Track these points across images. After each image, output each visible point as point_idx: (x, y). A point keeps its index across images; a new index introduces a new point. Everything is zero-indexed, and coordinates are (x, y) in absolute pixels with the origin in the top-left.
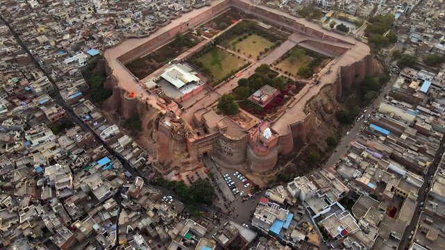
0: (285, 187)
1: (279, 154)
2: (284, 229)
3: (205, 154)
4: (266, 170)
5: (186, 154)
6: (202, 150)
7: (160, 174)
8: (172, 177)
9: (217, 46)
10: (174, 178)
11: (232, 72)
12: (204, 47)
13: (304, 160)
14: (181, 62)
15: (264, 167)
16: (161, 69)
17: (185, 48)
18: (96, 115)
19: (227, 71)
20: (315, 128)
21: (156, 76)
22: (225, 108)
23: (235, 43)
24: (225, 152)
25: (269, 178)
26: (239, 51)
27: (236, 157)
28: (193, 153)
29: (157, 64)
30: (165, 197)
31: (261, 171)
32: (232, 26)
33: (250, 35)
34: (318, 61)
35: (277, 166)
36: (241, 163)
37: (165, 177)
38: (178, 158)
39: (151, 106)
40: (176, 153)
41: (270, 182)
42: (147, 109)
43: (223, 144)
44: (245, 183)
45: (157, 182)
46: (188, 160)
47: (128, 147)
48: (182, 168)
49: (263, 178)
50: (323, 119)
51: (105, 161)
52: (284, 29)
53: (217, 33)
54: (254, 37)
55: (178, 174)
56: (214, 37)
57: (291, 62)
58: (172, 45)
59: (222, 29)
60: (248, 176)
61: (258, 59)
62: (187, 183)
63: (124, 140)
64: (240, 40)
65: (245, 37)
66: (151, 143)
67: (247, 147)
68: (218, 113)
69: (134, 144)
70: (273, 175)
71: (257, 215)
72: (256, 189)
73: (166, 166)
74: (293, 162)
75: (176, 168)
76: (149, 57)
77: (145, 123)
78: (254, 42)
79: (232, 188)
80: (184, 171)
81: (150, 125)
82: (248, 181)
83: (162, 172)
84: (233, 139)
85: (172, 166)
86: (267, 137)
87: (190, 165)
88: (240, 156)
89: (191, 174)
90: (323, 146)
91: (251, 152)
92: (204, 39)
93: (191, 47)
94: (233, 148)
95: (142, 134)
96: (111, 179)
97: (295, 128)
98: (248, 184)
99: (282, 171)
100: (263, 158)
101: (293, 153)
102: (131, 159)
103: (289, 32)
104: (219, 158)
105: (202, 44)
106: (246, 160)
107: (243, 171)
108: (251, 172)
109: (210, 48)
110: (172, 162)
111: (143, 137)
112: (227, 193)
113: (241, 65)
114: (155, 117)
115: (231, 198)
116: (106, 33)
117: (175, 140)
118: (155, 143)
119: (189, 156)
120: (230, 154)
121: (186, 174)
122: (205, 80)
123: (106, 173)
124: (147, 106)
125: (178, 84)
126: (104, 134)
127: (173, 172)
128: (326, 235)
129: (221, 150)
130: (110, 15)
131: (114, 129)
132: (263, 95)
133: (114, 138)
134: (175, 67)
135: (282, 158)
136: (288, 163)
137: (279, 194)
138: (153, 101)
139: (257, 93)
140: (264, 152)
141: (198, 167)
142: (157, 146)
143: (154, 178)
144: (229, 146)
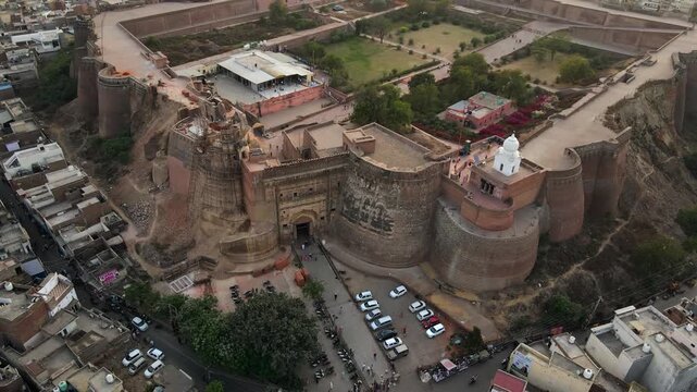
0: (582, 341)
1: (544, 238)
4: (501, 282)
5: (239, 219)
6: (293, 211)
7: (146, 277)
8: (187, 288)
9: (362, 35)
10: (193, 293)
11: (395, 71)
12: (332, 33)
13: (624, 266)
14: (275, 49)
15: (494, 271)
16: (225, 55)
17: (290, 30)
21: (208, 64)
23: (403, 31)
24: (365, 218)
25: (513, 309)
26: (411, 43)
27: (401, 237)
28: (260, 212)
29: (216, 47)
30: (136, 352)
31: (485, 283)
32: (397, 9)
33: (436, 23)
35: (535, 274)
36: (415, 260)
37: (158, 287)
38: (214, 231)
39: (165, 98)
40: (209, 214)
41: (519, 327)
43: (358, 190)
44: (429, 323)
46: (244, 236)
47: (70, 194)
48: (223, 263)
49: (490, 312)
52: (510, 14)
53: (361, 15)
54: (446, 27)
55: (206, 282)
56: (357, 20)
57: (540, 60)
60: (436, 299)
64: (415, 29)
65: (426, 26)
66: (145, 190)
67: (436, 206)
69: (89, 189)
70: (526, 300)
72: (467, 343)
73: (173, 257)
74: (585, 267)
75: (204, 262)
76: (202, 37)
78: (446, 33)
79: (381, 336)
80: (227, 274)
81: (153, 148)
82: (440, 316)
83: (153, 271)
84: (394, 169)
85: (192, 255)
86: (507, 171)
87: (250, 256)
88: (413, 234)
89: (248, 284)
90: (671, 233)
91: (454, 221)
92: (332, 21)
93: (298, 30)
94: (391, 203)
95: (128, 172)
98: (439, 327)
99: (555, 290)
100: (493, 236)
101: (586, 240)
103: (525, 18)
104: (347, 245)
105: (328, 27)
106: (431, 252)
107: (423, 287)
108: (448, 289)
110: (192, 245)
111: (127, 177)
112: (364, 351)
113: (416, 64)
118: (156, 190)
119: (246, 226)
120: (381, 225)
121: (232, 282)
124: (152, 97)
125: (258, 78)
126: (16, 163)
127: (191, 277)
129: (353, 215)
131: (49, 152)
134: (258, 53)
135: (551, 253)
136: (574, 269)
138: (175, 89)
139: (459, 106)
140: (496, 214)
141: (274, 267)
142: (159, 200)
143: (119, 286)
144: (379, 196)
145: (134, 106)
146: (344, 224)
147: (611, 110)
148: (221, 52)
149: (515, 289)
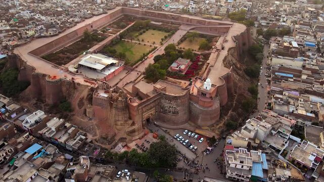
0: (240, 131)
2: (265, 171)
3: (148, 120)
4: (214, 121)
5: (130, 122)
6: (146, 115)
7: (106, 149)
8: (120, 149)
9: (123, 40)
10: (123, 150)
11: (144, 54)
12: (112, 41)
13: (240, 108)
14: (95, 52)
15: (212, 119)
16: (78, 59)
17: (95, 43)
18: (13, 107)
19: (138, 55)
20: (236, 81)
21: (74, 64)
23: (138, 36)
24: (170, 112)
25: (219, 128)
26: (143, 41)
27: (182, 115)
28: (138, 119)
29: (72, 56)
30: (119, 173)
31: (210, 123)
32: (130, 26)
33: (147, 30)
35: (221, 117)
36: (186, 122)
37: (112, 151)
38: (122, 128)
39: (79, 84)
40: (119, 123)
41: (222, 132)
42: (75, 88)
43: (166, 104)
44: (199, 139)
45: (105, 159)
46: (134, 127)
47: (61, 129)
48: (128, 138)
49: (213, 131)
50: (238, 74)
52: (172, 23)
53: (119, 31)
54: (151, 32)
55: (126, 145)
56: (118, 33)
57: (191, 41)
58: (82, 41)
59: (123, 27)
60: (197, 131)
61: (162, 44)
62: (139, 151)
63: (54, 123)
64: (141, 34)
65: (144, 32)
66: (86, 120)
67: (190, 103)
69: (68, 125)
70: (221, 125)
72: (211, 141)
73: (110, 140)
74: (232, 111)
75: (122, 140)
76: (62, 52)
77: (75, 103)
78: (153, 34)
79: (188, 146)
80: (132, 141)
81: (81, 104)
82: (200, 136)
83: (107, 147)
84: (177, 95)
85: (117, 138)
86: (208, 89)
87: (136, 133)
88: (185, 113)
89: (140, 142)
92: (110, 36)
93: (99, 42)
94: (178, 106)
95: (74, 115)
96: (47, 166)
98: (202, 139)
99: (227, 120)
100: (210, 109)
101: (230, 103)
102: (67, 140)
103: (178, 25)
104: (164, 122)
105: (110, 39)
106: (192, 117)
107: (192, 129)
108: (199, 127)
110: (115, 135)
111: (75, 117)
113: (148, 50)
114: (85, 93)
115: (190, 156)
116: (11, 42)
117: (117, 108)
118: (91, 119)
119: (133, 124)
120: (176, 113)
121: (134, 143)
122: (123, 61)
123: (39, 160)
124: (73, 85)
125: (99, 67)
126: (27, 122)
127: (120, 145)
129: (165, 112)
130: (12, 30)
131: (40, 114)
132: (182, 65)
133: (41, 124)
134: (89, 56)
136: (230, 112)
138: (79, 80)
139: (174, 65)
140: (210, 102)
141: (145, 135)
142: (94, 122)
143: (100, 154)
144: (174, 104)
145: (64, 89)
146: (162, 115)
147: (224, 61)
148: (76, 57)
149: (218, 122)
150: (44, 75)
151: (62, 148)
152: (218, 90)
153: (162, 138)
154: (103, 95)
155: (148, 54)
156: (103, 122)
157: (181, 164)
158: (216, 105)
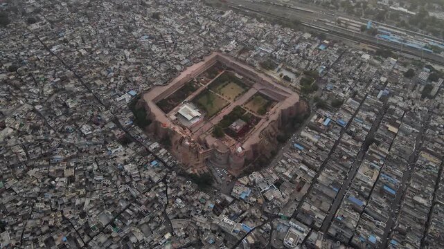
0: (248, 177)
1: (245, 160)
2: (246, 197)
3: (207, 159)
4: (238, 168)
5: (197, 159)
7: (184, 170)
9: (210, 90)
10: (191, 172)
11: (219, 109)
12: (202, 92)
13: (258, 163)
14: (189, 102)
16: (178, 107)
17: (190, 92)
18: (144, 136)
19: (216, 108)
20: (265, 146)
21: (175, 111)
22: (217, 133)
23: (220, 88)
24: (218, 158)
25: (240, 172)
26: (223, 94)
27: (224, 161)
28: (201, 159)
29: (175, 104)
30: (187, 182)
31: (236, 168)
32: (218, 75)
33: (230, 82)
34: (270, 103)
35: (244, 166)
37: (186, 171)
38: (193, 161)
39: (176, 132)
40: (192, 159)
42: (174, 134)
43: (217, 155)
44: (228, 175)
45: (182, 174)
47: (166, 155)
48: (195, 166)
49: (237, 173)
50: (269, 140)
51: (154, 163)
53: (209, 82)
54: (232, 85)
55: (193, 170)
56: (208, 84)
58: (182, 89)
59: (212, 78)
60: (229, 171)
61: (235, 101)
62: (198, 174)
63: (163, 151)
64: (224, 86)
65: (227, 84)
67: (229, 156)
68: (213, 137)
69: (169, 154)
70: (242, 170)
71: (234, 190)
72: (233, 178)
73: (187, 166)
74: (252, 164)
75: (192, 166)
76: (169, 98)
77: (173, 142)
78: (232, 88)
79: (221, 177)
81: (176, 143)
82: (230, 174)
84: (222, 152)
85: (190, 165)
86: (240, 152)
87: (199, 165)
89: (199, 170)
90: (268, 156)
91: (231, 159)
92: (201, 86)
93: (193, 92)
94: (222, 157)
95: (172, 148)
96: (159, 172)
97: (254, 146)
99: (246, 169)
101: (253, 159)
102: (168, 161)
103: (254, 81)
104: (214, 162)
105: (201, 89)
106: (228, 163)
107: (227, 169)
108: (231, 169)
109: (205, 92)
110: (189, 163)
112: (219, 179)
113: (224, 105)
114: (179, 138)
115: (221, 182)
116: (138, 78)
117: (192, 152)
118: (179, 153)
119: (198, 161)
120: (220, 159)
121: (197, 169)
122: (204, 114)
123: (157, 169)
124: (174, 132)
125: (189, 117)
126: (151, 147)
127: (190, 169)
128: (266, 200)
129: (215, 157)
130: (137, 63)
131: (156, 145)
132: (237, 126)
133: (157, 150)
134: (185, 106)
135: (247, 162)
136: (250, 165)
137: (245, 180)
138: (177, 129)
139: (234, 124)
140: (238, 159)
141: (203, 166)
142: (181, 155)
143: (181, 172)
144: (220, 156)
145: (169, 133)
146: (213, 158)
147: (262, 131)
148: (177, 105)
149: (240, 169)
150: (160, 122)
151: (165, 164)
152: (246, 153)
153: (210, 170)
154: (187, 143)
155: (222, 109)
156: (185, 155)
157: (215, 185)
158: (242, 161)
